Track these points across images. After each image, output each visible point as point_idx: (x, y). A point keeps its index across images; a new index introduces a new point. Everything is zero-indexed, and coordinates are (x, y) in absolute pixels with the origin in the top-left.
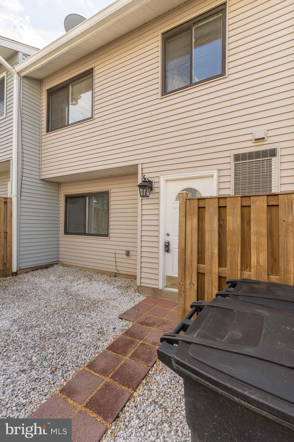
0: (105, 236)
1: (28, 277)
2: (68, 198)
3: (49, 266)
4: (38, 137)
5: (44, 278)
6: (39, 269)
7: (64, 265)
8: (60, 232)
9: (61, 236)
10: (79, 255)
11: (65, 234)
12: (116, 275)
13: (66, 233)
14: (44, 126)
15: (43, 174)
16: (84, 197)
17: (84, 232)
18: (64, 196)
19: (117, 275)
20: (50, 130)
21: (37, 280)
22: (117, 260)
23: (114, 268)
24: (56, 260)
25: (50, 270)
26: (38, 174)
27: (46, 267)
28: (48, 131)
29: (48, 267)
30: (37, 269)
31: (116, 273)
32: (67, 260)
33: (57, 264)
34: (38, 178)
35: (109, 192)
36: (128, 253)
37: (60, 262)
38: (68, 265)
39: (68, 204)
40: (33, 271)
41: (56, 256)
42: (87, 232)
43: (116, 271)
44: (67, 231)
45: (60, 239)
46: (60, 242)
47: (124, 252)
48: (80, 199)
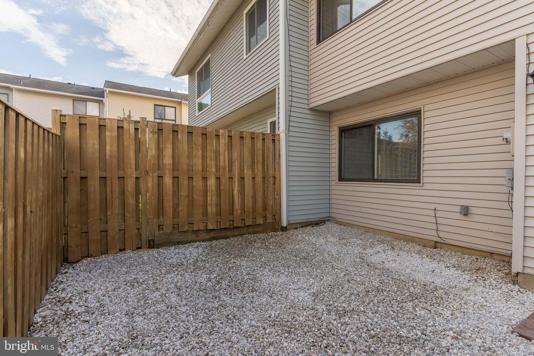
0: (413, 181)
1: (300, 234)
2: (343, 131)
3: (320, 222)
4: (305, 53)
5: (321, 237)
6: (309, 225)
7: (340, 223)
8: (333, 178)
9: (333, 183)
10: (363, 210)
11: (339, 181)
12: (436, 245)
13: (341, 179)
14: (314, 36)
15: (312, 101)
16: (371, 125)
17: (371, 177)
18: (338, 129)
19: (439, 245)
20: (321, 39)
21: (313, 239)
22: (439, 221)
23: (435, 233)
24: (327, 215)
25: (323, 227)
26: (306, 102)
27: (317, 224)
28: (319, 41)
29: (318, 224)
30: (307, 226)
31: (436, 242)
32: (344, 217)
33: (328, 220)
34: (307, 107)
35: (421, 111)
36: (465, 211)
37: (332, 219)
38: (345, 224)
39: (343, 139)
40: (303, 227)
41: (328, 210)
42: (376, 177)
43: (438, 240)
44: (342, 177)
45: (333, 187)
46: (333, 192)
47: (458, 209)
48: (365, 130)
